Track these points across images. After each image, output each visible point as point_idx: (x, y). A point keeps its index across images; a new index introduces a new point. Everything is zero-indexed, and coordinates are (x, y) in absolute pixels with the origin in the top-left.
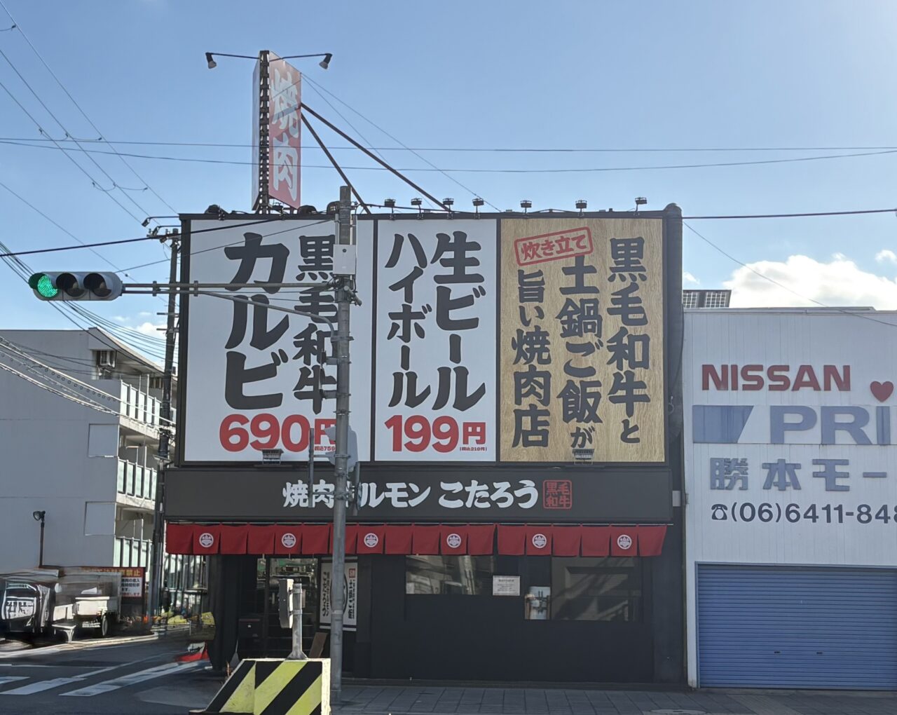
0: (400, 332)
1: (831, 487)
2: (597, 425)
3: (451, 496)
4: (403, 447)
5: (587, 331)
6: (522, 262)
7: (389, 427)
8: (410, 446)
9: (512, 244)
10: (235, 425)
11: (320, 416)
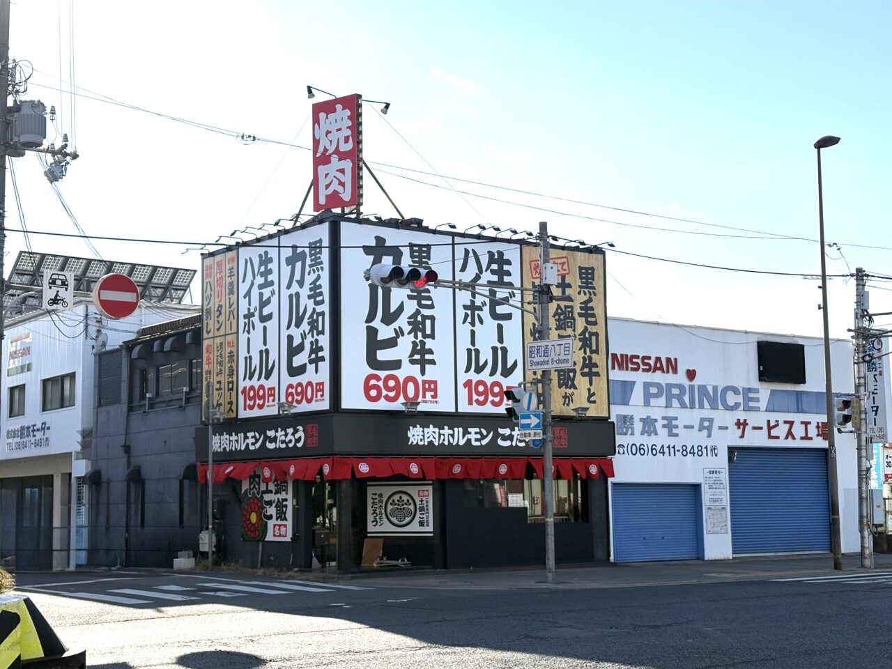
0: (469, 320)
1: (671, 435)
2: (575, 391)
3: (504, 438)
4: (474, 403)
5: (568, 327)
6: (534, 276)
7: (465, 388)
8: (478, 402)
9: (528, 263)
10: (373, 382)
11: (426, 377)
